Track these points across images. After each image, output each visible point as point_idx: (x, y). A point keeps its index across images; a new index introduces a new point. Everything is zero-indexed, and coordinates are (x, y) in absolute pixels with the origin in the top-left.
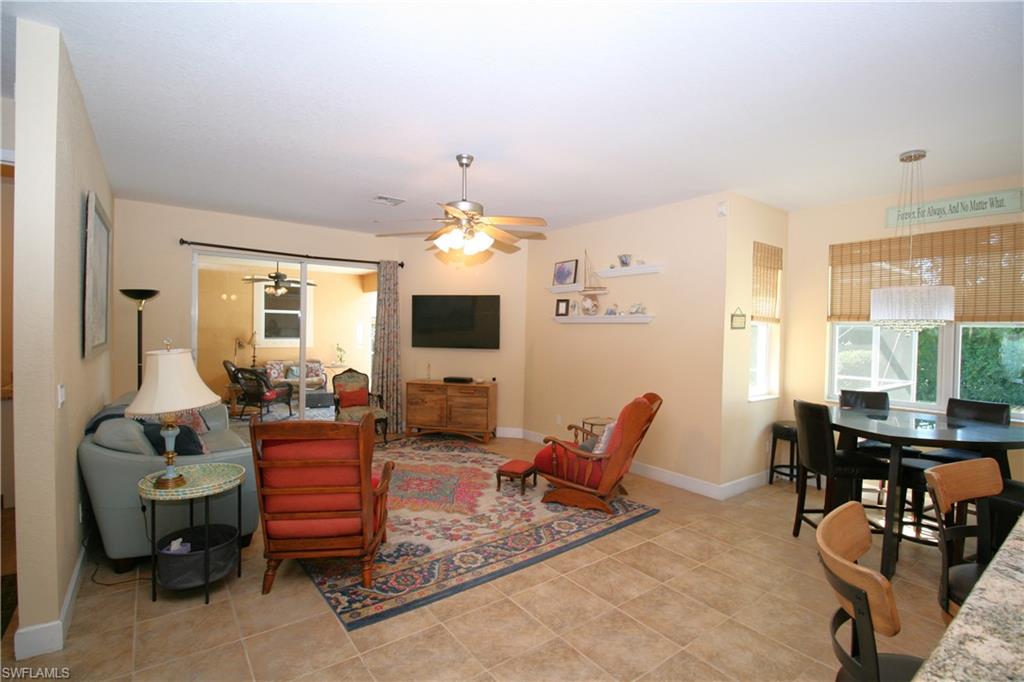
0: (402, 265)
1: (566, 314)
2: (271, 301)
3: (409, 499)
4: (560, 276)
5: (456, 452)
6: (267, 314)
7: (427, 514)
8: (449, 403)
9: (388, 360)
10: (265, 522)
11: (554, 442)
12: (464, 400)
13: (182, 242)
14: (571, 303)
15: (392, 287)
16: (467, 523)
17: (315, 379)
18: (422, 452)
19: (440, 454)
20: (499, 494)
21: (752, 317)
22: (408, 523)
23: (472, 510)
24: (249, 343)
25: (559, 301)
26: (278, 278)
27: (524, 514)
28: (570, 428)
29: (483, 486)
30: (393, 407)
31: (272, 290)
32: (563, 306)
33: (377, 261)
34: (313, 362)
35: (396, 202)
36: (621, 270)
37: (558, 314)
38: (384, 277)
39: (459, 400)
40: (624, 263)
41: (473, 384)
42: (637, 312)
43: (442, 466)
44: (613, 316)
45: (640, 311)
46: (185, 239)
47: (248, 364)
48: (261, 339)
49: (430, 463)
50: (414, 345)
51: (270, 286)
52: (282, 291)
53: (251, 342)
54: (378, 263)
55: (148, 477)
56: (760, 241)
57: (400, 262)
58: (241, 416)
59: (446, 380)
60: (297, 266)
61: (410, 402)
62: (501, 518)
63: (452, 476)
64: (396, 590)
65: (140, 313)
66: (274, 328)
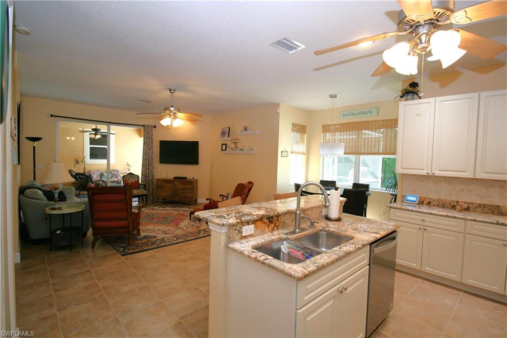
0: (155, 127)
1: (226, 150)
2: (92, 141)
3: (152, 223)
4: (223, 134)
5: (177, 208)
6: (90, 147)
7: (159, 227)
8: (176, 188)
9: (149, 169)
10: (93, 223)
11: (210, 200)
12: (183, 187)
13: (52, 116)
14: (227, 145)
15: (150, 137)
16: (173, 230)
17: (116, 179)
18: (162, 208)
19: (170, 209)
20: (190, 221)
21: (291, 152)
22: (151, 230)
23: (177, 226)
24: (82, 161)
25: (223, 144)
26: (96, 131)
27: (197, 227)
28: (221, 196)
29: (184, 219)
30: (151, 190)
31: (93, 136)
32: (224, 146)
33: (144, 124)
34: (115, 171)
35: (149, 102)
36: (244, 132)
37: (222, 150)
38: (147, 132)
39: (179, 186)
40: (245, 130)
41: (187, 180)
42: (250, 149)
43: (169, 213)
44: (241, 151)
45: (251, 149)
46: (53, 115)
47: (82, 172)
48: (88, 160)
49: (164, 212)
50: (160, 163)
51: (92, 134)
52: (98, 137)
53: (83, 161)
54: (144, 126)
55: (48, 207)
56: (295, 123)
57: (154, 125)
58: (79, 195)
59: (175, 178)
60: (105, 127)
61: (158, 188)
62: (188, 228)
63: (173, 216)
64: (140, 247)
65: (34, 147)
66: (95, 154)
